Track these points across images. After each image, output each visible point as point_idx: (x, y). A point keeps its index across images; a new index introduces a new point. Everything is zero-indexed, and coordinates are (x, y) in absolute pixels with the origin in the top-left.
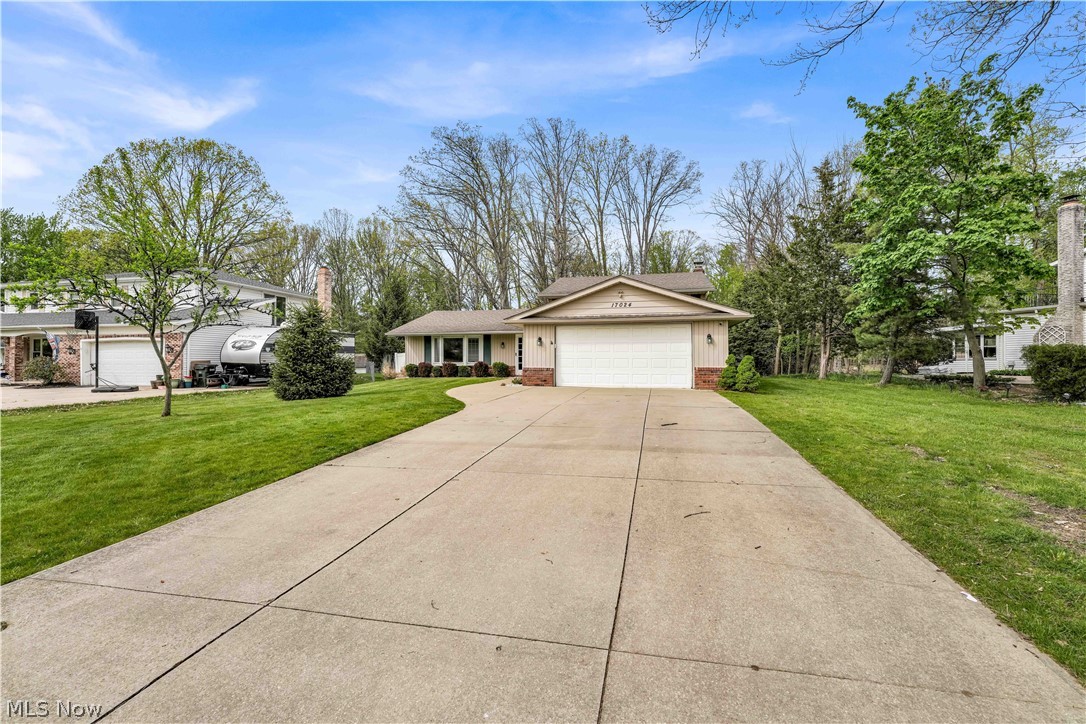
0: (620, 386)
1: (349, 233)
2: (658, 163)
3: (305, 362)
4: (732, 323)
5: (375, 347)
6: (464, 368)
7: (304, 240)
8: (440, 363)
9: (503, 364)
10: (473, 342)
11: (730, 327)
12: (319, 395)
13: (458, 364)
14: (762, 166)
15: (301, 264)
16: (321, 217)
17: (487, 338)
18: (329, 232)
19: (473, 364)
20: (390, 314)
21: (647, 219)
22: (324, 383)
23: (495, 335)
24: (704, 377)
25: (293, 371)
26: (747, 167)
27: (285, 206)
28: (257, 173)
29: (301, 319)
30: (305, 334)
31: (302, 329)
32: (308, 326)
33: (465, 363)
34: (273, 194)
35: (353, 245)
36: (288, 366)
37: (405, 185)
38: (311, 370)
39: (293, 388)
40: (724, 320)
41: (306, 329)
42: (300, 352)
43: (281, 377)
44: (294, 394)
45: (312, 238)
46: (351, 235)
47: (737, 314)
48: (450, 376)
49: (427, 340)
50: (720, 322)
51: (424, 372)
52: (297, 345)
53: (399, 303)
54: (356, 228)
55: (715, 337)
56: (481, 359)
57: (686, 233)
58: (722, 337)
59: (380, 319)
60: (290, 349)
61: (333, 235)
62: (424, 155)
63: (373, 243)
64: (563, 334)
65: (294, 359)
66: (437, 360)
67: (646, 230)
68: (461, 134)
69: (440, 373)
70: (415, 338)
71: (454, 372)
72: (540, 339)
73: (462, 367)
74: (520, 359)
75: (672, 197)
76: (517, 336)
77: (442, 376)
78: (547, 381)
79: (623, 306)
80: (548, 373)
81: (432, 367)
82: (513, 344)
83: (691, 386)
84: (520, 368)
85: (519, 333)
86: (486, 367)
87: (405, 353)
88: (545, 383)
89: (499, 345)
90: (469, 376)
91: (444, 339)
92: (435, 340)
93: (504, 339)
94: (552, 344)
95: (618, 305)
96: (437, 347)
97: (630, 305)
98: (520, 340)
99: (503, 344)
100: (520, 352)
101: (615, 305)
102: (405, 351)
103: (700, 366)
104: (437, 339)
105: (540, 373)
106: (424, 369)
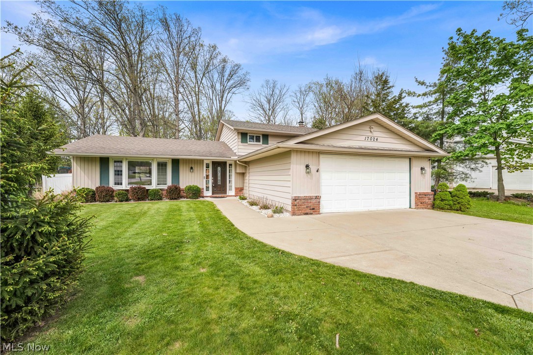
2: (228, 68)
6: (155, 191)
8: (125, 186)
9: (198, 187)
10: (162, 166)
13: (147, 187)
14: (276, 83)
17: (176, 163)
23: (183, 160)
24: (420, 200)
26: (270, 82)
33: (154, 186)
48: (139, 199)
49: (104, 162)
50: (429, 158)
51: (105, 196)
55: (426, 169)
56: (170, 182)
58: (428, 168)
69: (124, 197)
71: (143, 195)
72: (307, 166)
73: (153, 190)
74: (207, 183)
75: (234, 89)
76: (205, 162)
77: (127, 200)
78: (313, 209)
79: (372, 140)
80: (314, 201)
81: (113, 191)
82: (201, 168)
83: (409, 207)
84: (207, 188)
85: (209, 159)
86: (180, 190)
87: (71, 175)
88: (312, 211)
89: (188, 169)
90: (160, 199)
91: (129, 162)
92: (115, 162)
93: (193, 164)
94: (317, 171)
95: (369, 138)
96: (118, 169)
97: (377, 140)
98: (208, 166)
99: (192, 168)
100: (207, 177)
101: (367, 138)
102: (71, 172)
103: (419, 191)
104: (119, 161)
105: (309, 201)
106: (104, 194)
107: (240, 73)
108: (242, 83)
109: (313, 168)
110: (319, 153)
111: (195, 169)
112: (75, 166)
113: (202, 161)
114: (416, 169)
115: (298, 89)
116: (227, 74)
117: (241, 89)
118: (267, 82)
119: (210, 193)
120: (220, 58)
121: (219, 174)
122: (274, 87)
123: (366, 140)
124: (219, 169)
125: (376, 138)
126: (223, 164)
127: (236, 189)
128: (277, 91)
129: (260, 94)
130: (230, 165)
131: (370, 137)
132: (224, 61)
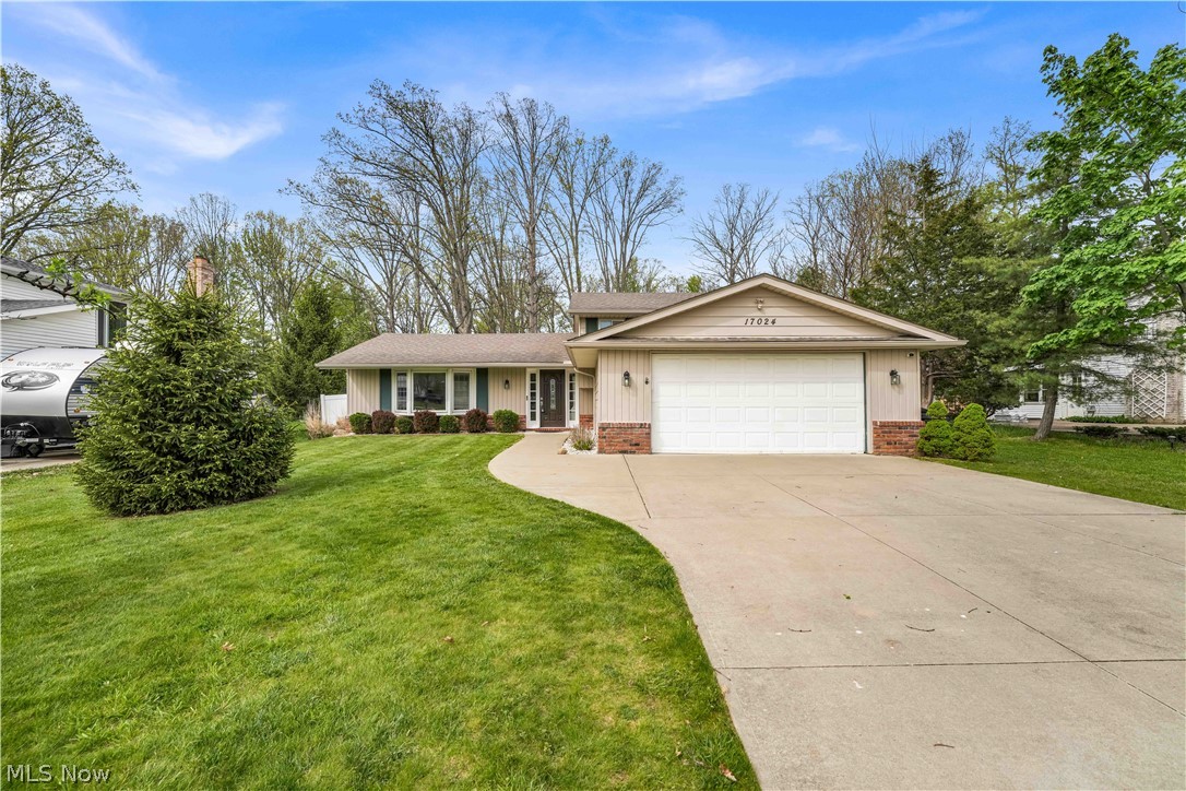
0: (755, 450)
1: (231, 229)
2: (637, 176)
3: (177, 420)
4: (927, 355)
5: (284, 386)
6: (450, 419)
7: (160, 236)
8: (410, 411)
9: (512, 413)
10: (461, 379)
11: (922, 358)
12: (212, 499)
13: (439, 413)
14: (746, 190)
15: (154, 269)
16: (188, 204)
17: (483, 374)
18: (199, 226)
19: (463, 412)
20: (309, 338)
21: (625, 239)
22: (226, 469)
23: (494, 368)
24: (887, 437)
25: (142, 444)
26: (732, 190)
27: (128, 176)
28: (75, 120)
29: (164, 321)
30: (176, 356)
31: (170, 343)
32: (182, 337)
33: (448, 411)
34: (106, 155)
35: (237, 247)
36: (127, 432)
37: (328, 159)
38: (193, 440)
39: (142, 489)
40: (915, 349)
41: (179, 344)
42: (164, 399)
43: (109, 459)
44: (145, 501)
45: (172, 236)
46: (235, 232)
47: (940, 339)
48: (426, 431)
49: (385, 375)
50: (911, 352)
51: (383, 425)
52: (152, 380)
53: (323, 321)
54: (242, 224)
55: (903, 375)
56: (473, 405)
57: (652, 262)
58: (911, 374)
59: (293, 344)
60: (133, 390)
61: (206, 229)
62: (360, 114)
63: (266, 247)
64: (663, 369)
65: (142, 416)
66: (402, 406)
67: (623, 254)
68: (409, 98)
69: (408, 427)
70: (363, 373)
71: (431, 425)
72: (627, 375)
73: (445, 417)
74: (533, 405)
75: (653, 215)
76: (529, 372)
77: (411, 431)
78: (637, 445)
79: (763, 324)
80: (639, 431)
81: (394, 418)
82: (523, 383)
83: (863, 450)
84: (533, 417)
85: (534, 366)
86: (485, 418)
87: (345, 396)
88: (634, 448)
89: (501, 384)
90: (457, 431)
91: (415, 374)
92: (399, 374)
93: (509, 375)
94: (647, 382)
95: (755, 322)
96: (402, 386)
97: (773, 322)
98: (533, 377)
99: (507, 382)
100: (533, 395)
101: (750, 321)
102: (345, 393)
103: (881, 419)
104: (402, 373)
105: (629, 431)
106: (381, 421)
107: (662, 182)
108: (666, 202)
109: (637, 377)
110: (650, 353)
111: (513, 383)
112: (350, 382)
113: (524, 369)
114: (879, 375)
115: (803, 193)
116: (636, 187)
117: (665, 215)
118: (727, 189)
119: (536, 424)
120: (618, 159)
121: (553, 392)
122: (742, 199)
123: (749, 324)
124: (553, 382)
125: (771, 320)
126: (559, 374)
127: (581, 417)
128: (750, 206)
129: (712, 219)
130: (572, 376)
131: (756, 319)
132: (628, 163)
